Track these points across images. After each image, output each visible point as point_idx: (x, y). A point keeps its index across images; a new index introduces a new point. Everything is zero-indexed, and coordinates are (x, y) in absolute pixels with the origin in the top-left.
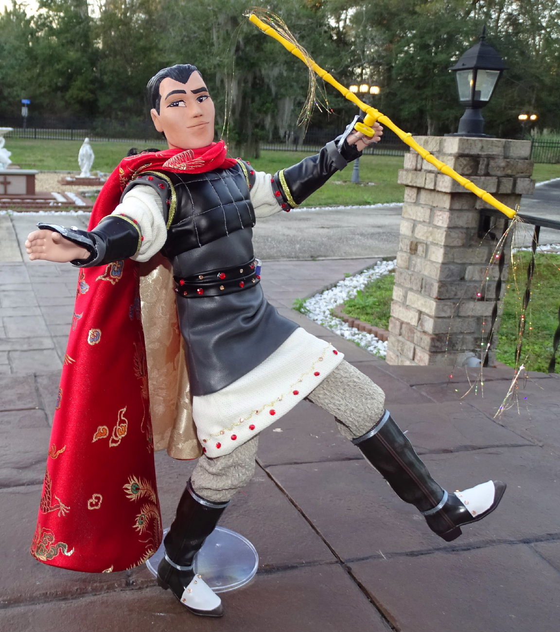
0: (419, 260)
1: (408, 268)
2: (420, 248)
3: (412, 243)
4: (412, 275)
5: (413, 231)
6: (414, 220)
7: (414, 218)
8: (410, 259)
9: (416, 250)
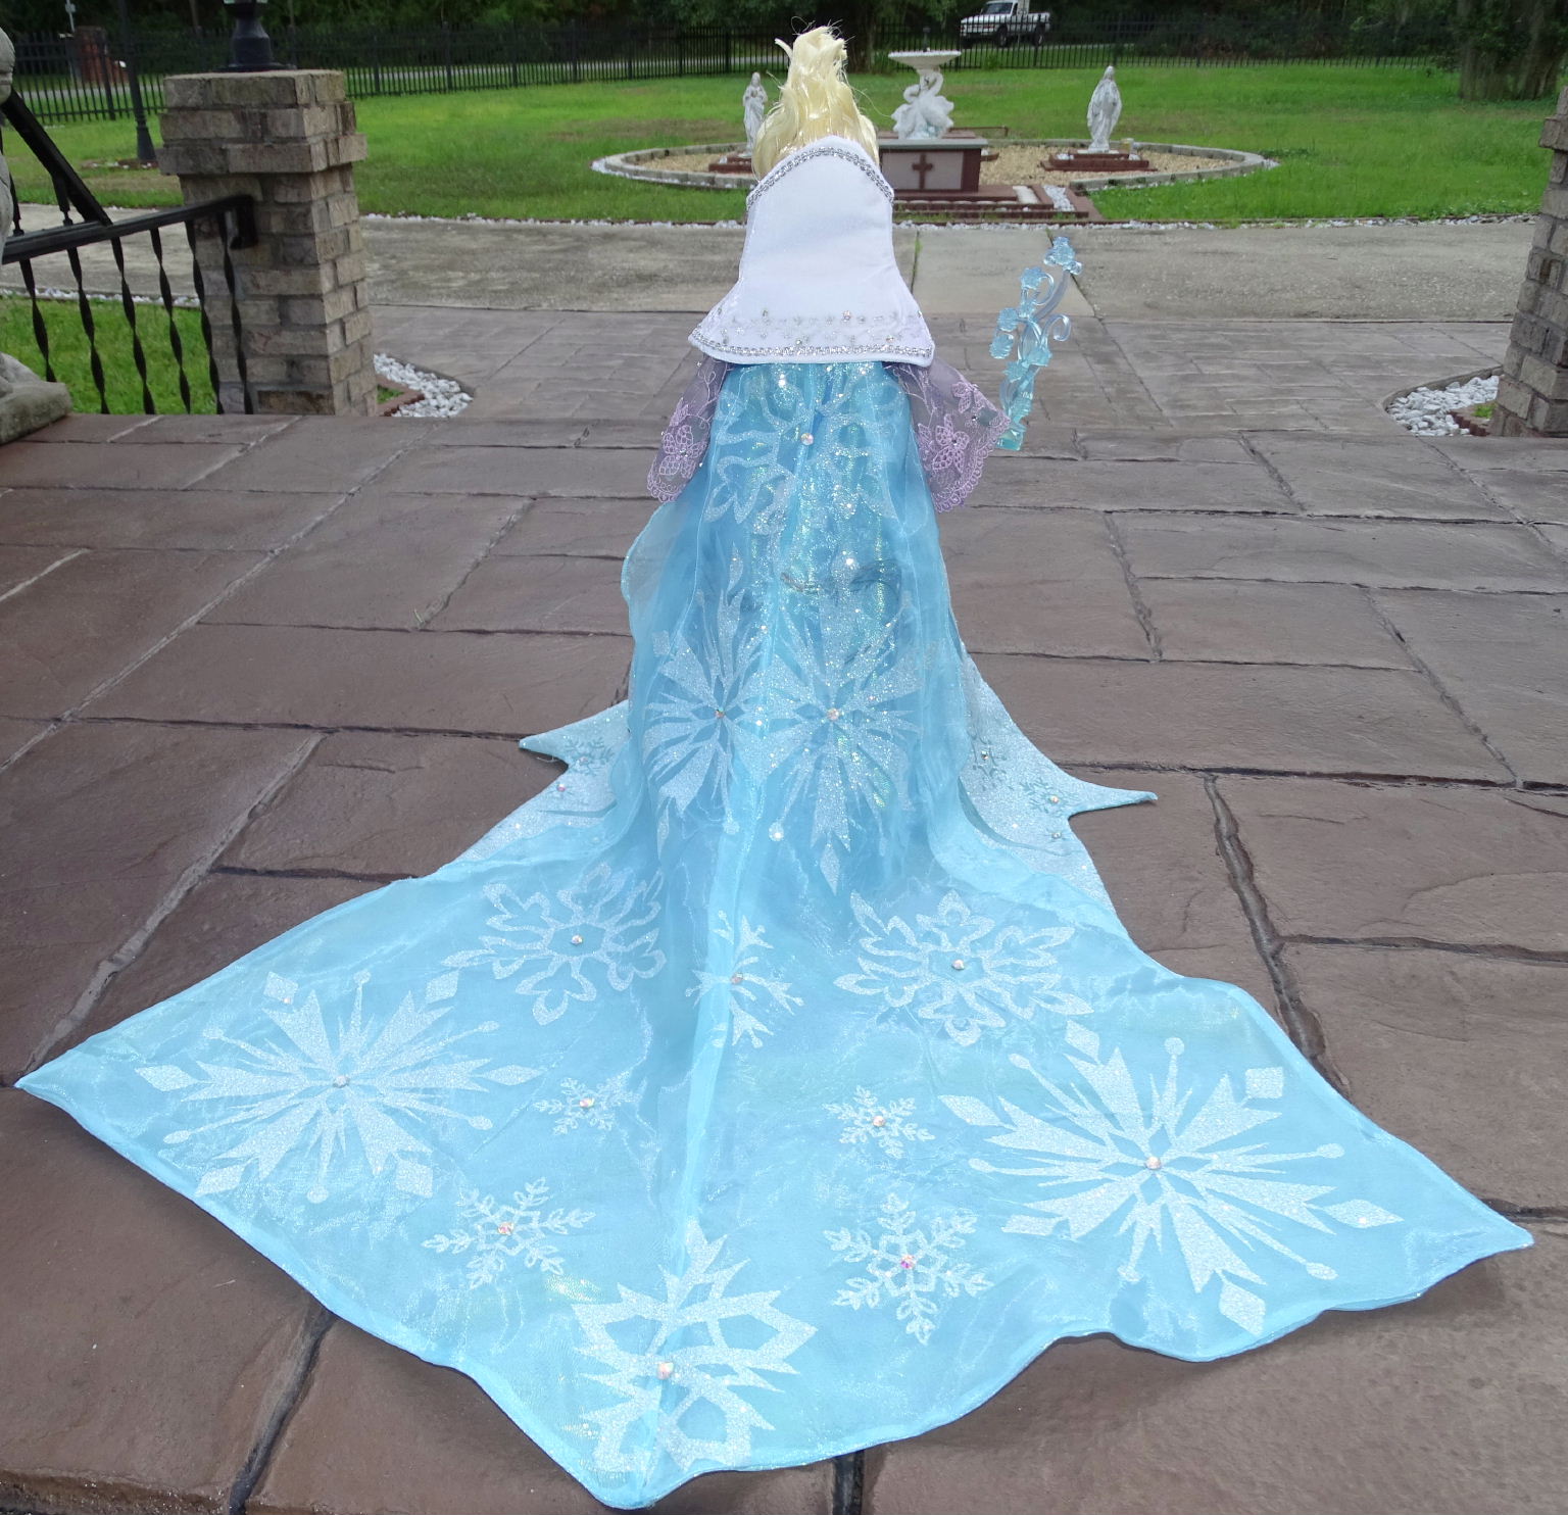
0: (1549, 294)
1: (1531, 312)
2: (1554, 272)
3: (1544, 261)
4: (1535, 323)
5: (1549, 241)
6: (1556, 218)
7: (1555, 214)
8: (1538, 294)
9: (1548, 275)
